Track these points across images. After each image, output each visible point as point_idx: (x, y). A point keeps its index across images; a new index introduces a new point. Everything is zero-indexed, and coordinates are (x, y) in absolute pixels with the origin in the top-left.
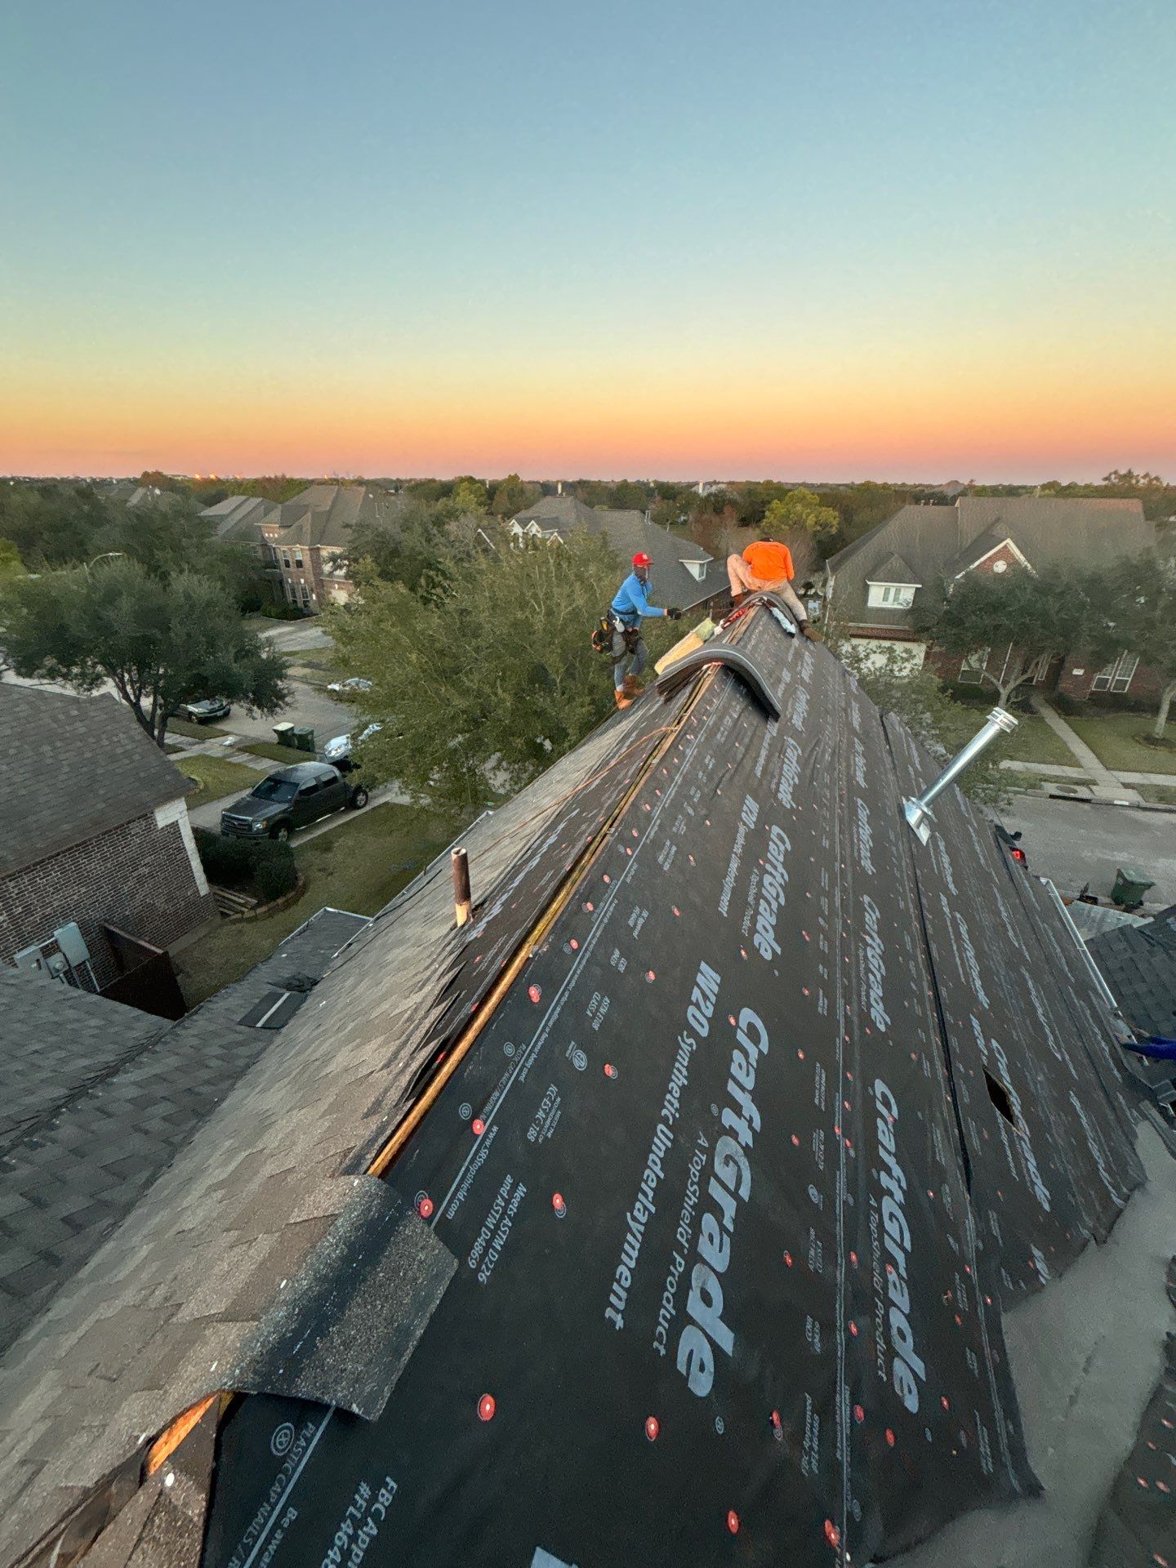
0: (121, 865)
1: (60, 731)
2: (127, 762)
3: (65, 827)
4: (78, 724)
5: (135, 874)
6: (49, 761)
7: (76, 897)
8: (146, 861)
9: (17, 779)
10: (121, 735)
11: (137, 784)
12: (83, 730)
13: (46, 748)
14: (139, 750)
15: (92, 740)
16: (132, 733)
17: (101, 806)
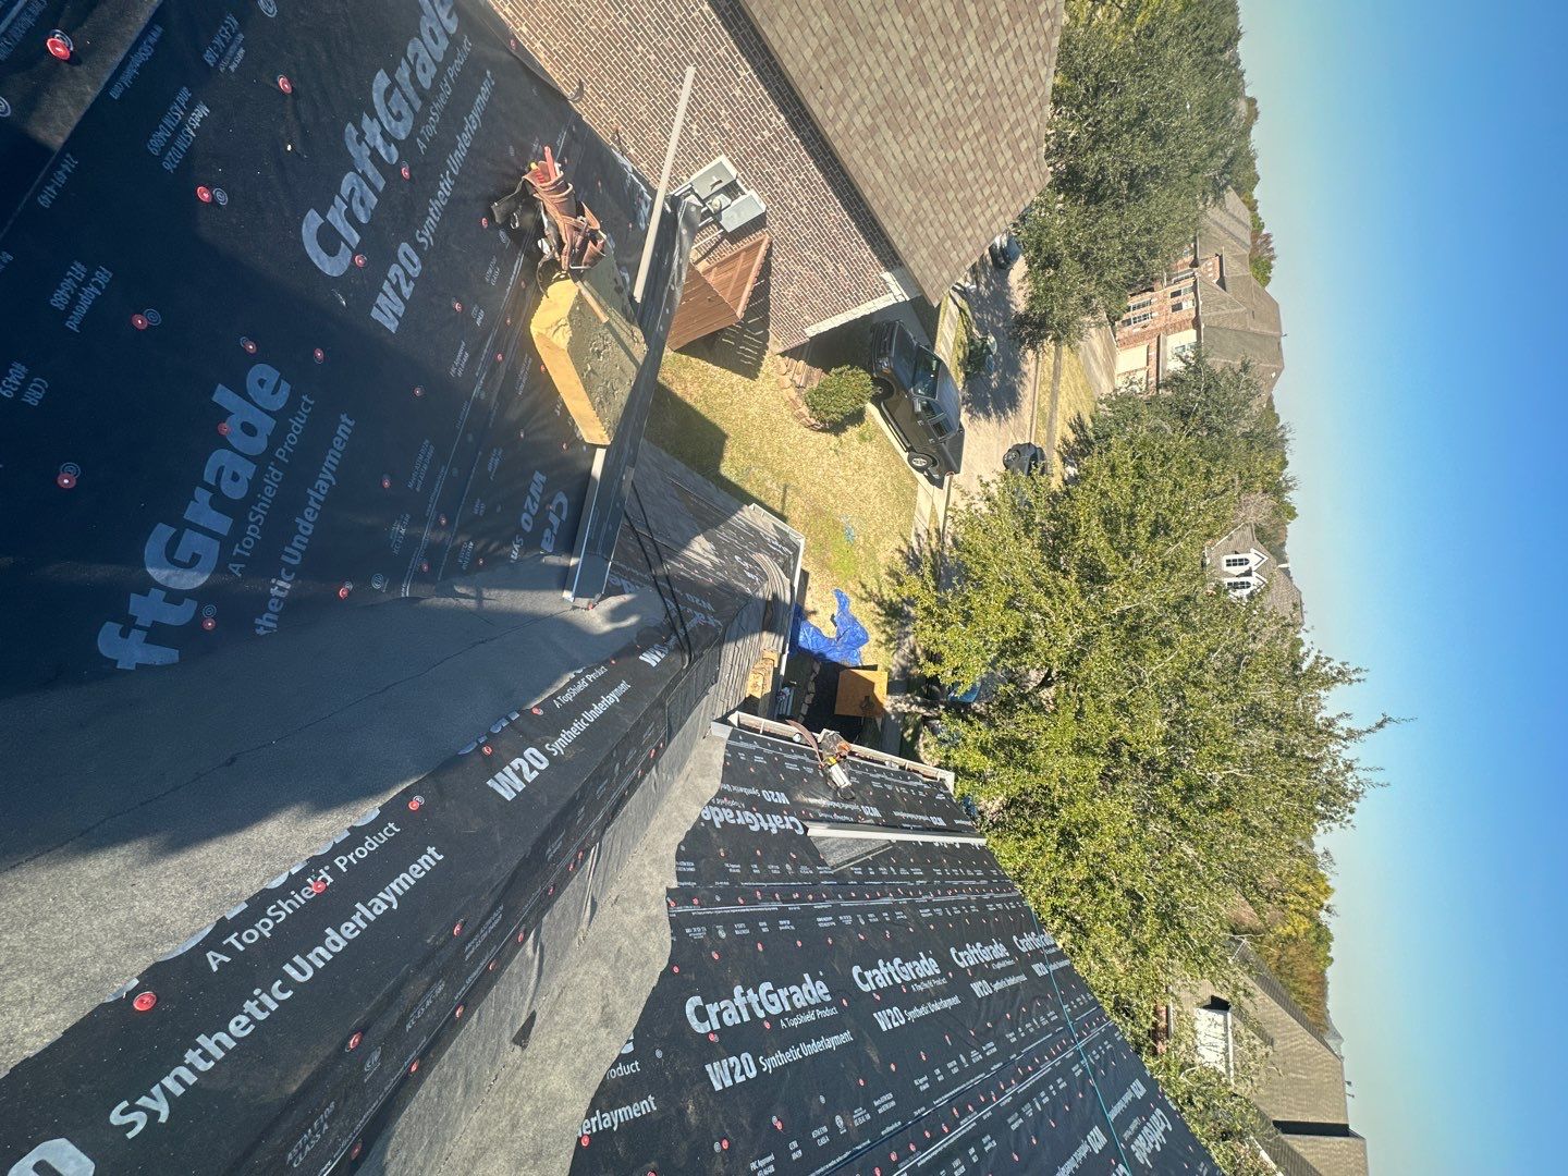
0: (834, 244)
1: (1000, 137)
2: (964, 221)
3: (880, 175)
4: (1009, 154)
5: (826, 260)
6: (961, 135)
7: (795, 204)
8: (842, 268)
9: (937, 104)
10: (996, 209)
11: (936, 241)
12: (1001, 163)
13: (977, 127)
14: (978, 231)
15: (989, 176)
16: (1000, 219)
17: (908, 208)
